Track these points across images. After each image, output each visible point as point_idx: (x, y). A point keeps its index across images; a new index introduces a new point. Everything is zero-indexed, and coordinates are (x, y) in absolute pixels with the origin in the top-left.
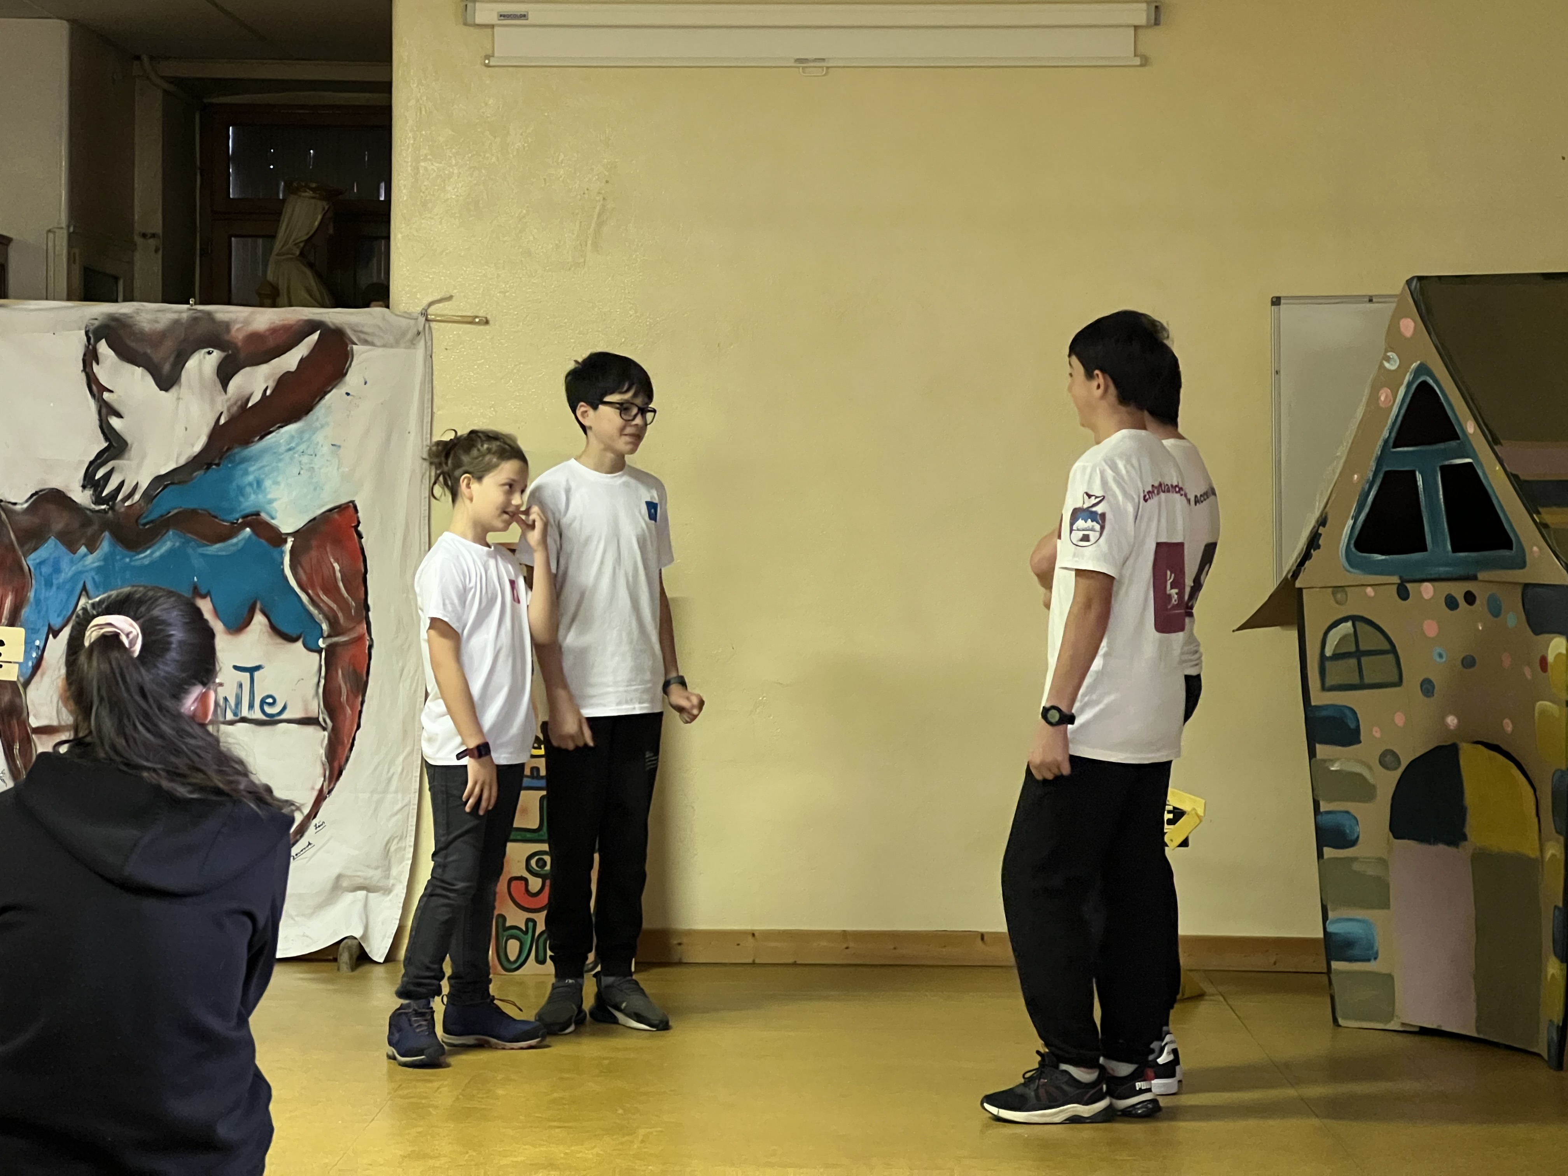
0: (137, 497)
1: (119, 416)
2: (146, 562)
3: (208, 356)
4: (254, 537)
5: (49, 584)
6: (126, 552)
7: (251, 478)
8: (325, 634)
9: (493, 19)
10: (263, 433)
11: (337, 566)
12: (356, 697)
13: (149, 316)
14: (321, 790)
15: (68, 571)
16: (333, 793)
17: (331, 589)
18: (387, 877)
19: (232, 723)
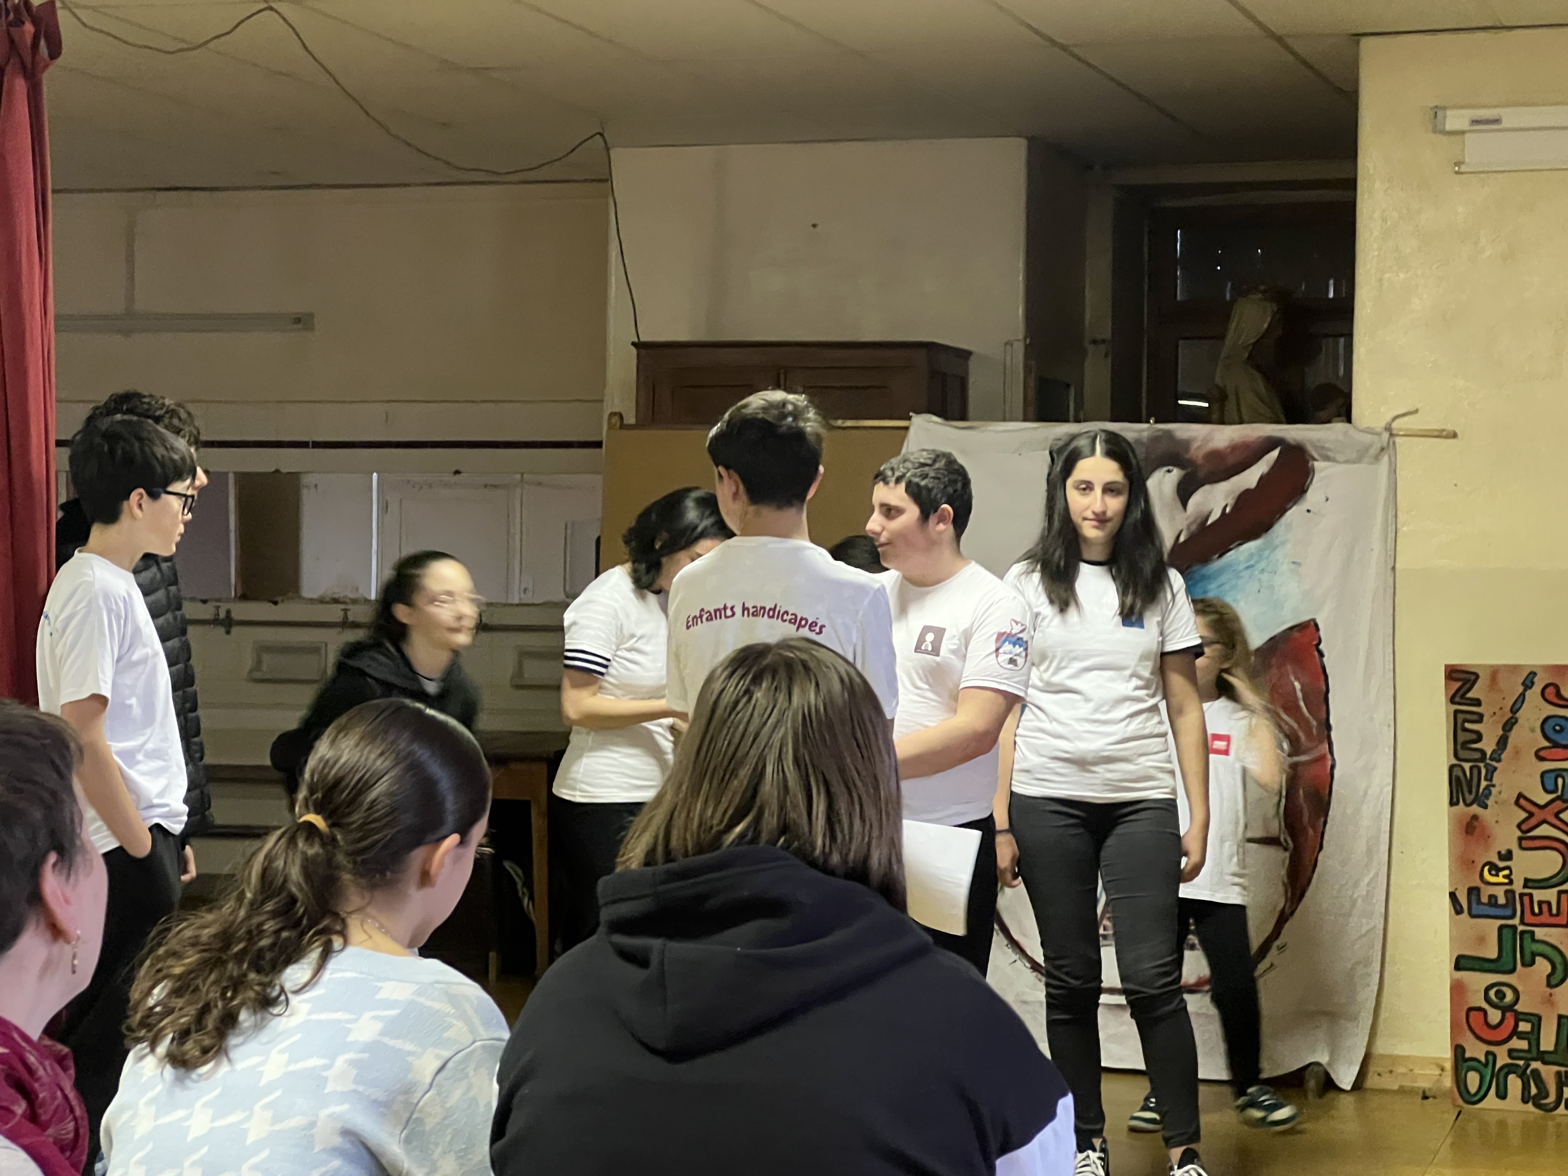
3: (1168, 474)
10: (1223, 551)
11: (1297, 685)
12: (1319, 818)
14: (1283, 913)
16: (1295, 916)
17: (1292, 708)
18: (1352, 1003)
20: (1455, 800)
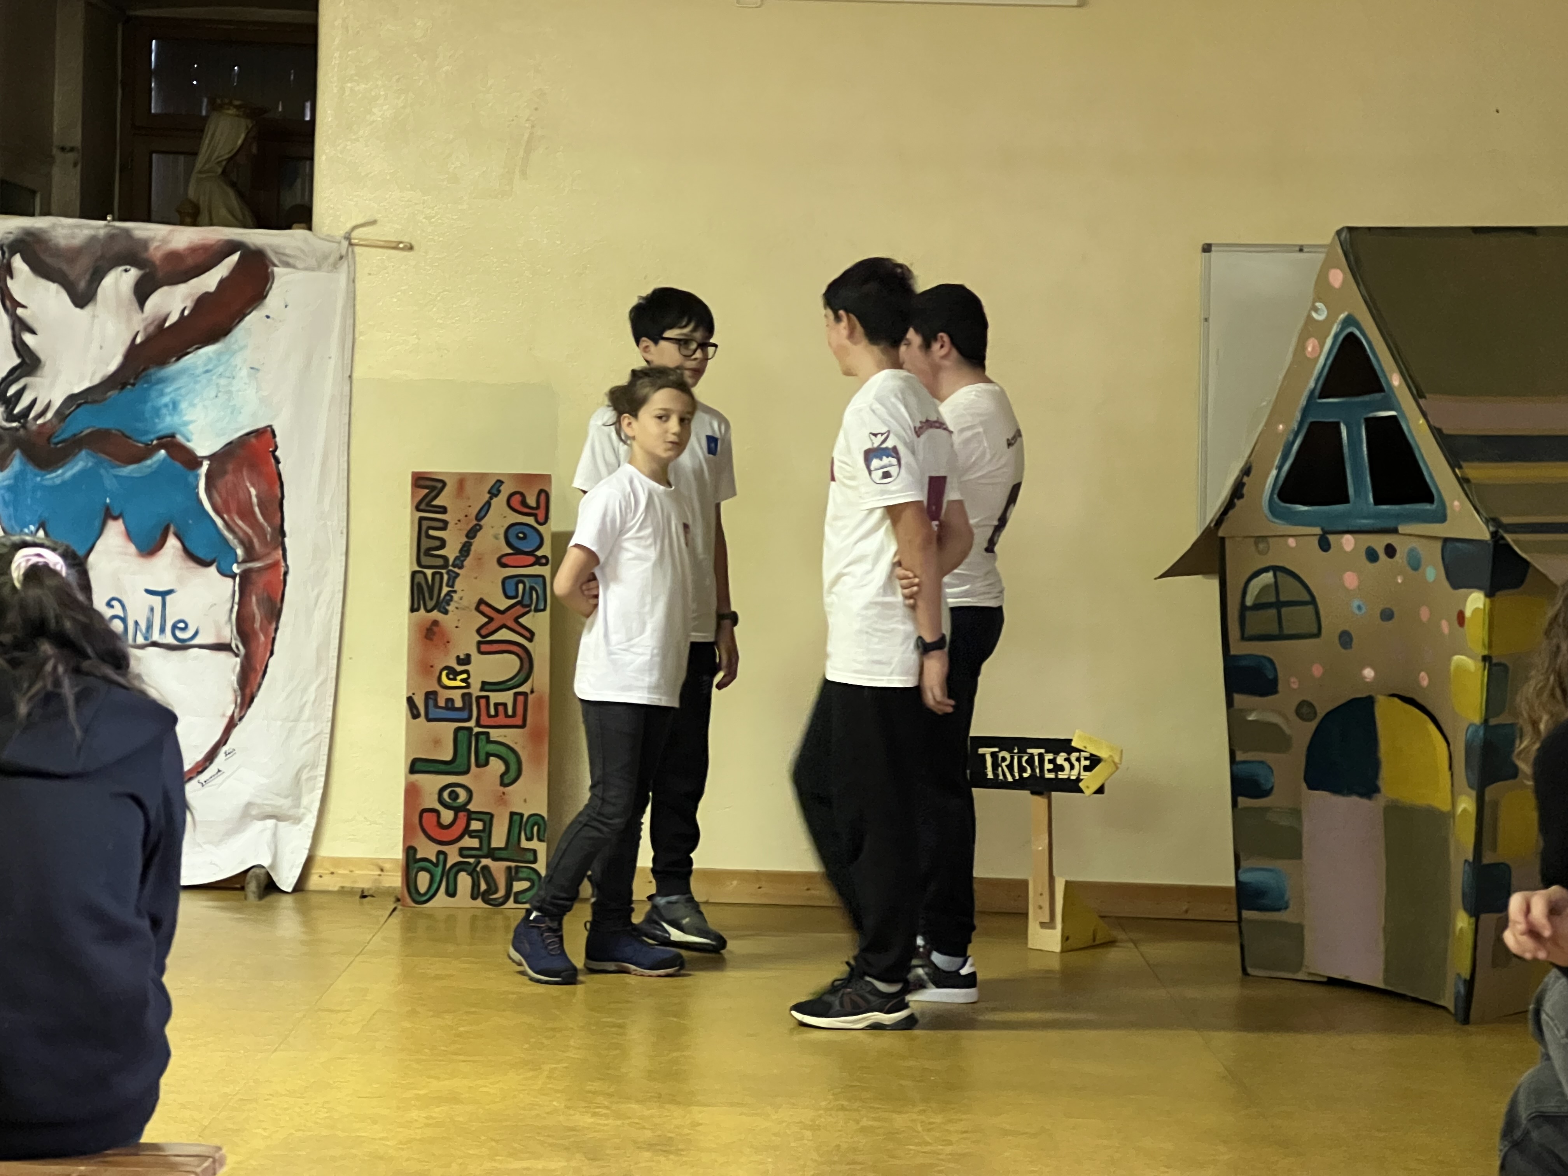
0: (49, 415)
1: (33, 332)
2: (58, 481)
3: (125, 275)
4: (169, 460)
6: (37, 471)
7: (166, 399)
8: (240, 560)
10: (181, 354)
11: (253, 492)
12: (270, 623)
13: (65, 231)
14: (232, 717)
16: (244, 720)
17: (247, 514)
18: (298, 806)
19: (142, 647)
20: (416, 606)
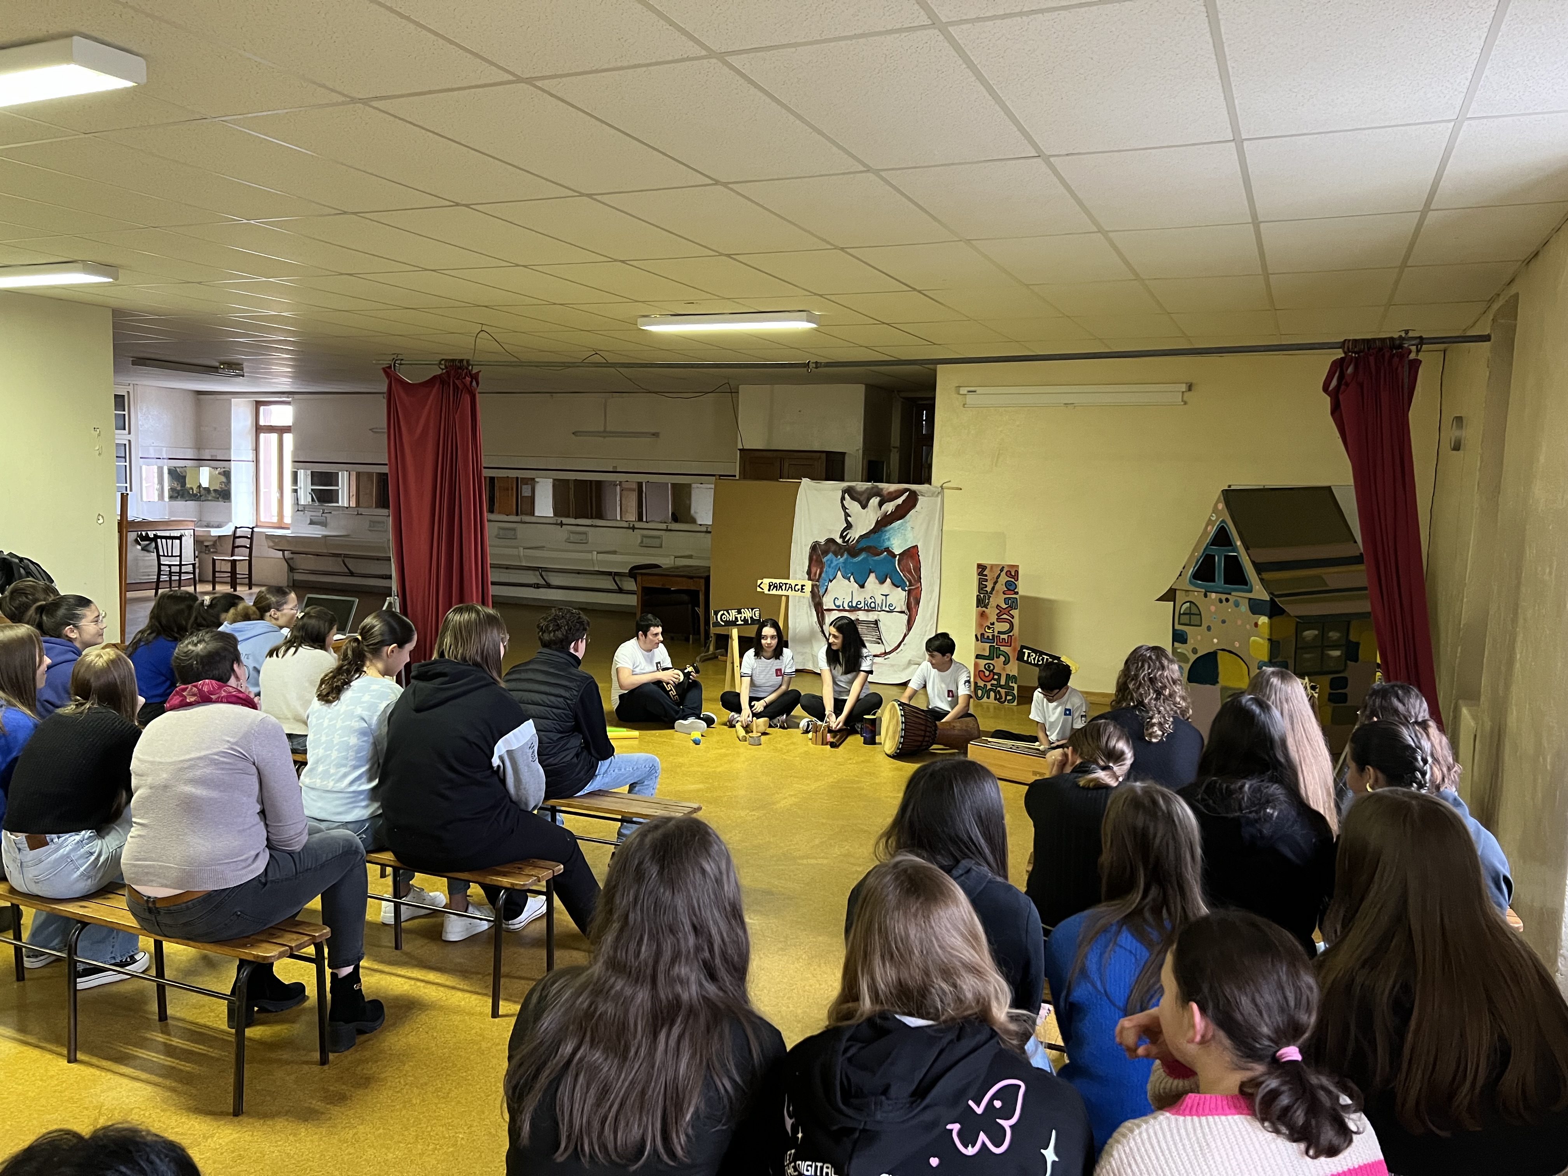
0: (855, 541)
1: (850, 516)
2: (856, 561)
3: (876, 499)
4: (888, 555)
5: (829, 567)
6: (851, 558)
7: (887, 537)
8: (908, 586)
9: (965, 392)
10: (892, 523)
11: (912, 565)
12: (917, 605)
13: (860, 486)
14: (905, 633)
15: (835, 563)
16: (909, 635)
17: (910, 572)
19: (879, 611)
